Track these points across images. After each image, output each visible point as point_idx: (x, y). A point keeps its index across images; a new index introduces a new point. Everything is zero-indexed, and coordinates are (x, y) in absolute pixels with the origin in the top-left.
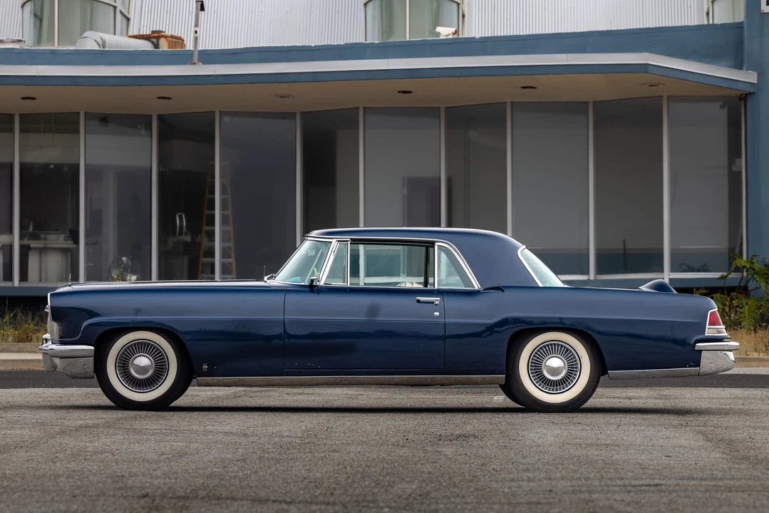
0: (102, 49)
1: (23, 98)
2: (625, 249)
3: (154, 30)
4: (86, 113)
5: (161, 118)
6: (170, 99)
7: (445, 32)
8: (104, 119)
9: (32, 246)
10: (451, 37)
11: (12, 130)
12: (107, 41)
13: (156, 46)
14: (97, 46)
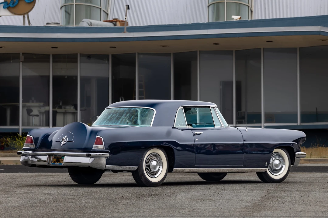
0: (90, 26)
1: (52, 48)
2: (317, 112)
3: (115, 18)
4: (80, 54)
5: (113, 56)
6: (115, 47)
7: (236, 18)
8: (89, 57)
9: (58, 111)
10: (238, 20)
11: (49, 62)
12: (92, 23)
13: (115, 25)
14: (88, 25)
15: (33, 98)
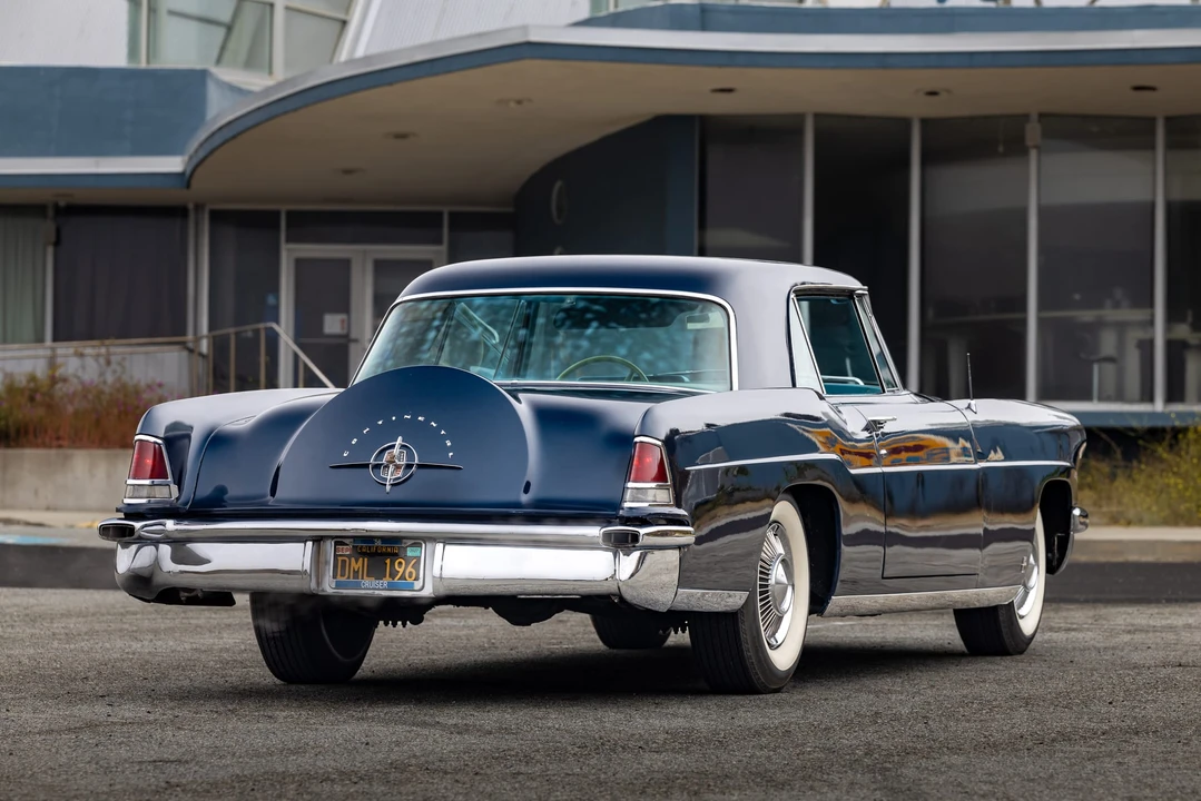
9: (1190, 342)
15: (1118, 293)
